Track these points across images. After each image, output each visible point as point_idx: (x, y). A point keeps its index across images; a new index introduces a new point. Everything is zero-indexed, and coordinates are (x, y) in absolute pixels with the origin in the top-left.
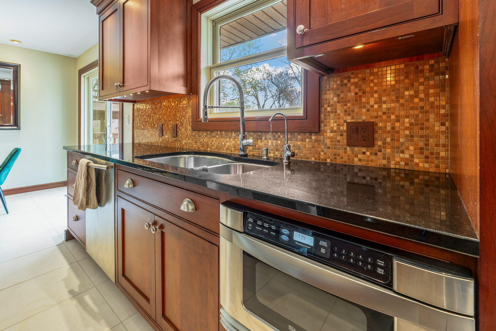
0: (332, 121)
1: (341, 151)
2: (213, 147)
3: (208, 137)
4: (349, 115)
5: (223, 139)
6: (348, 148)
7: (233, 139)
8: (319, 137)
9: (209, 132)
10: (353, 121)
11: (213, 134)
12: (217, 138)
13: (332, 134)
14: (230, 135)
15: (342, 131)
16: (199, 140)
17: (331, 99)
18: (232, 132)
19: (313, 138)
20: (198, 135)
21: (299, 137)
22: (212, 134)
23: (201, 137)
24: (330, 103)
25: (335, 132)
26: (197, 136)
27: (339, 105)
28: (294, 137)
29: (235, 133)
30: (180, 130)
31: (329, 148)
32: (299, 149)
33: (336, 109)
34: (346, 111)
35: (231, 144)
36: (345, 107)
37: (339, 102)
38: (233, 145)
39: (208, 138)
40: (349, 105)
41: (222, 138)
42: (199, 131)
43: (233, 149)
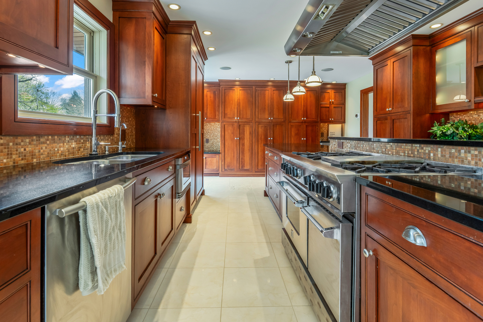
2: (42, 157)
3: (34, 145)
5: (56, 144)
7: (67, 143)
9: (35, 137)
11: (42, 140)
12: (48, 144)
14: (63, 139)
16: (17, 150)
18: (65, 137)
19: (111, 138)
20: (13, 142)
22: (39, 140)
23: (20, 145)
26: (11, 144)
28: (105, 138)
29: (68, 137)
35: (65, 149)
38: (67, 149)
39: (33, 146)
41: (54, 143)
42: (16, 136)
43: (67, 153)
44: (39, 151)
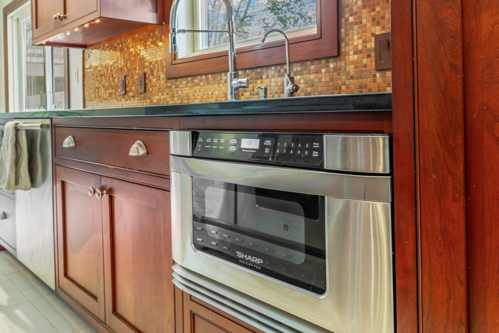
0: (356, 37)
1: (368, 81)
3: (189, 87)
4: (378, 24)
5: (210, 86)
6: (378, 75)
8: (339, 63)
9: (189, 79)
10: (384, 32)
11: (196, 81)
12: (201, 86)
13: (356, 57)
14: (219, 78)
15: (370, 50)
17: (354, 4)
19: (331, 65)
20: (175, 85)
21: (312, 67)
22: (194, 81)
23: (179, 87)
24: (352, 9)
25: (361, 52)
27: (364, 11)
28: (306, 69)
30: (150, 81)
31: (352, 78)
32: (313, 86)
33: (360, 17)
34: (374, 19)
35: (221, 92)
36: (373, 13)
37: (364, 7)
40: (378, 9)
41: (208, 84)
42: (176, 78)
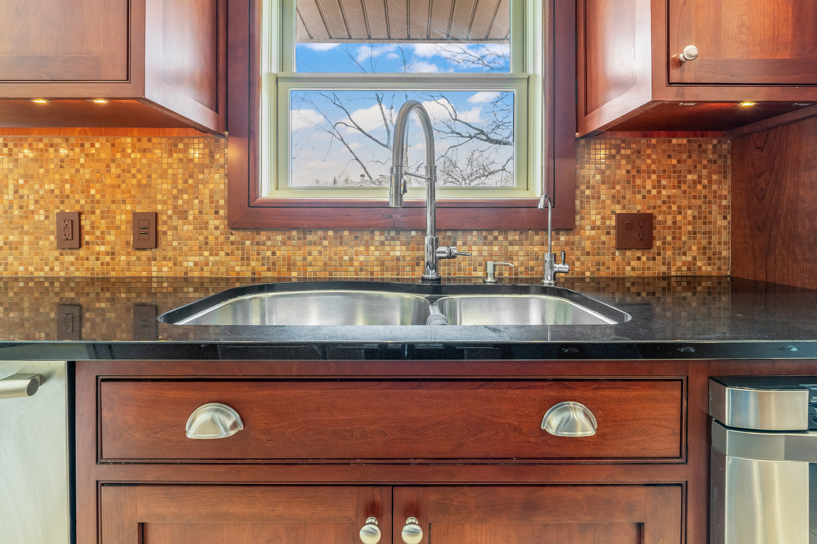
0: (593, 212)
1: (607, 259)
2: (309, 269)
3: (293, 246)
4: (619, 202)
5: (346, 248)
6: (617, 253)
7: (376, 247)
8: (572, 237)
9: (294, 233)
10: (624, 212)
11: (310, 238)
12: (325, 247)
13: (593, 233)
14: (367, 237)
15: (609, 227)
16: (258, 254)
17: (591, 178)
18: (372, 232)
19: (563, 238)
20: (253, 239)
21: (537, 238)
22: (305, 238)
23: (264, 244)
24: (589, 182)
25: (599, 228)
26: (248, 243)
27: (603, 187)
28: (527, 239)
29: (381, 234)
30: (174, 228)
31: (588, 254)
32: (537, 259)
33: (598, 192)
34: (613, 197)
35: (373, 258)
36: (613, 191)
37: (603, 182)
38: (377, 260)
39: (291, 248)
40: (618, 187)
41: (341, 244)
42: (257, 229)
43: (377, 269)
44: (305, 259)
